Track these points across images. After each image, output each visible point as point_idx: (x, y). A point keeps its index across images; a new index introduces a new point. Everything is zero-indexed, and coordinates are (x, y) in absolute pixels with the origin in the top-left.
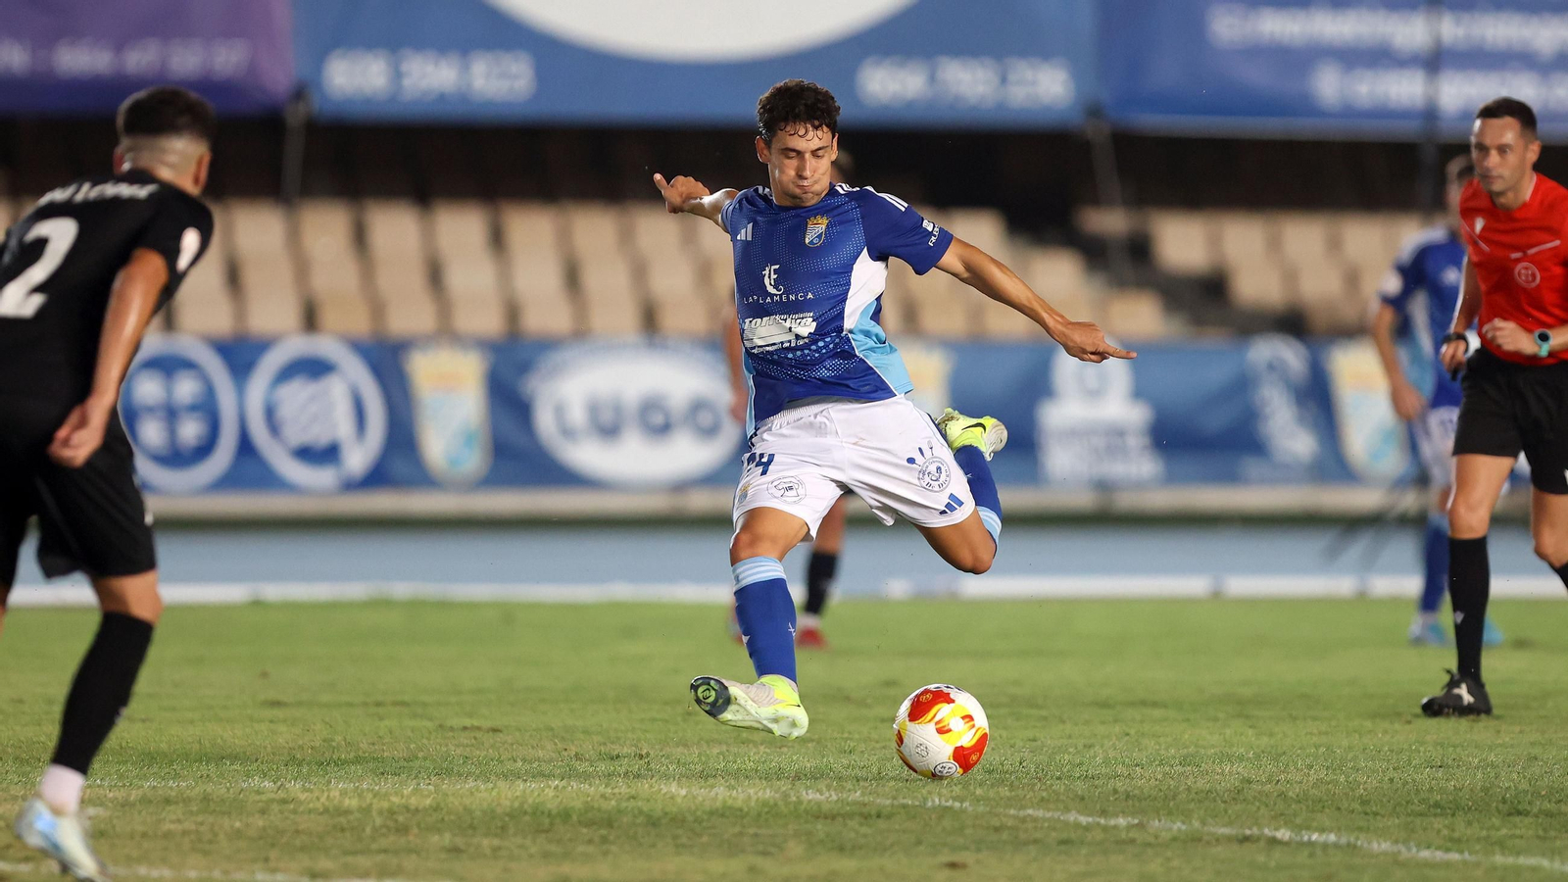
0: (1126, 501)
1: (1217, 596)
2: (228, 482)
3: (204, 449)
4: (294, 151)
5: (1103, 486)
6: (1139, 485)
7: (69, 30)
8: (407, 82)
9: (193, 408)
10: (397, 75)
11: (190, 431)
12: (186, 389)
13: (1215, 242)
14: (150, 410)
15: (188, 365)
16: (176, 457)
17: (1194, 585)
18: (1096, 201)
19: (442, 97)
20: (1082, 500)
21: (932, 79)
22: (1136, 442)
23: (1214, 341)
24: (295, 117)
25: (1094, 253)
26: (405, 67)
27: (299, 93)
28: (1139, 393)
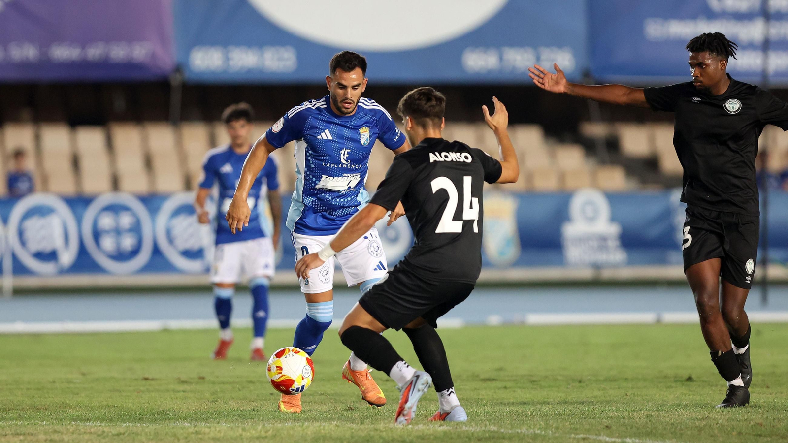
0: (607, 274)
1: (659, 322)
2: (148, 268)
3: (135, 252)
4: (176, 99)
5: (597, 266)
6: (615, 266)
7: (58, 38)
8: (231, 63)
9: (130, 230)
10: (227, 59)
11: (128, 242)
12: (126, 220)
13: (652, 140)
14: (107, 232)
15: (125, 208)
16: (120, 256)
17: (648, 317)
18: (589, 119)
19: (249, 71)
20: (586, 274)
21: (501, 59)
22: (613, 243)
23: (652, 191)
24: (176, 80)
25: (589, 147)
26: (230, 55)
27: (178, 69)
28: (613, 219)
